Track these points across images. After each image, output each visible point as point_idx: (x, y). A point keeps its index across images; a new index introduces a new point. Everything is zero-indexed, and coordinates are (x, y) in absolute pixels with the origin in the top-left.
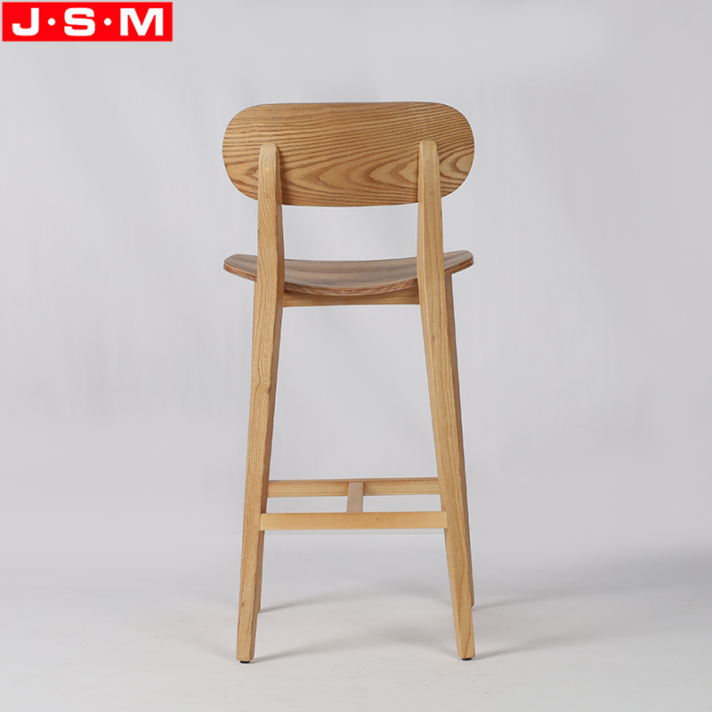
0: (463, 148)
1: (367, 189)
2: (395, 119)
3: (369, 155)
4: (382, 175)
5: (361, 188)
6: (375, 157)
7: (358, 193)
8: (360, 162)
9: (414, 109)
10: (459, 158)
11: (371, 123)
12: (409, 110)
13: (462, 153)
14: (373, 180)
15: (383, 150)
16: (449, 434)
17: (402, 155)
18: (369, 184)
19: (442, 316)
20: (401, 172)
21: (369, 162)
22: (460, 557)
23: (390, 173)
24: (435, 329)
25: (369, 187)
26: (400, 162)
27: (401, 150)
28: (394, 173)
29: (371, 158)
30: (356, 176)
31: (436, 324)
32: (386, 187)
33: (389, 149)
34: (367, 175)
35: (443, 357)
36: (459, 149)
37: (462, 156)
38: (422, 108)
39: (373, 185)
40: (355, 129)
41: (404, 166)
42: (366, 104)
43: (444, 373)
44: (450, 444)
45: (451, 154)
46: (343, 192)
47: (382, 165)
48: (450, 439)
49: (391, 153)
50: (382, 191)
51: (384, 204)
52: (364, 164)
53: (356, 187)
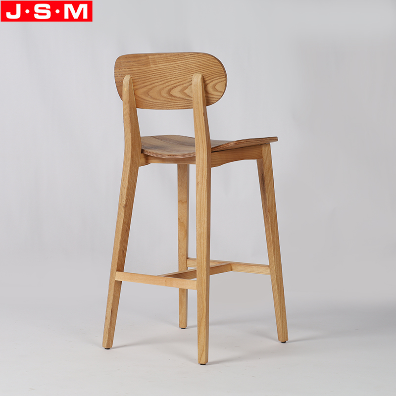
0: (218, 78)
1: (170, 100)
2: (179, 62)
3: (169, 82)
4: (176, 92)
5: (166, 100)
6: (172, 82)
7: (166, 102)
8: (165, 85)
9: (188, 56)
10: (217, 84)
11: (168, 64)
12: (185, 57)
13: (218, 81)
14: (171, 95)
15: (175, 79)
16: (202, 238)
17: (185, 82)
18: (170, 97)
19: (204, 172)
20: (185, 91)
21: (169, 86)
22: (202, 307)
23: (180, 92)
24: (199, 178)
25: (171, 99)
26: (184, 85)
27: (184, 79)
28: (182, 91)
29: (170, 83)
30: (164, 94)
31: (200, 176)
32: (179, 99)
33: (178, 78)
34: (169, 92)
35: (202, 195)
36: (216, 78)
37: (218, 83)
38: (192, 56)
39: (172, 98)
40: (161, 67)
41: (186, 88)
42: (164, 53)
43: (202, 204)
44: (202, 243)
45: (212, 81)
46: (159, 101)
47: (175, 87)
48: (202, 241)
49: (179, 80)
50: (177, 101)
51: (179, 109)
52: (167, 86)
53: (165, 99)
